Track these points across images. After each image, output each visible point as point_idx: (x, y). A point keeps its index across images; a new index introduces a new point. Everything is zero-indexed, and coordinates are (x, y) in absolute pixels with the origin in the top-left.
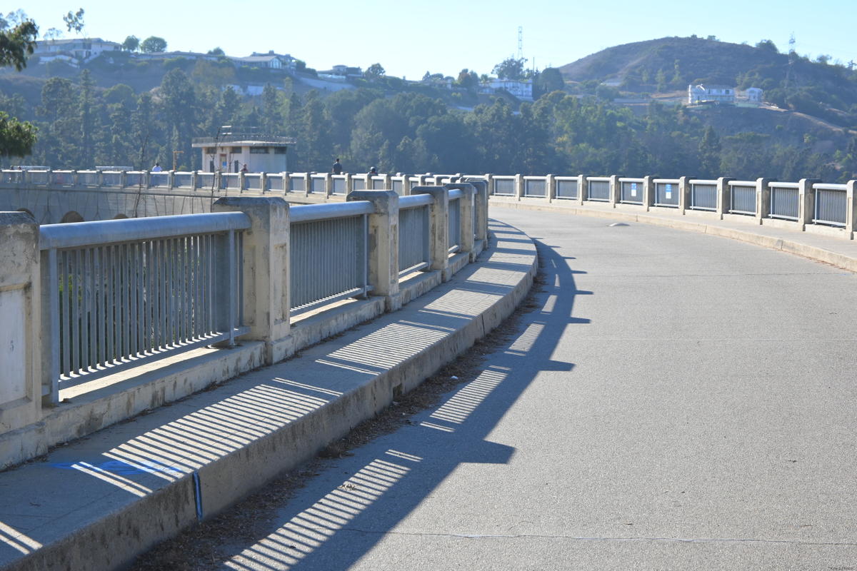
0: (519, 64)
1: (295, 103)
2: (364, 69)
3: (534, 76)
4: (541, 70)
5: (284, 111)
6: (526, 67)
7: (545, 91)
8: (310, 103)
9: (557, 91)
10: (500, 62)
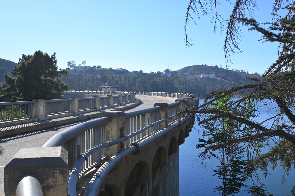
0: (169, 70)
1: (125, 78)
2: (139, 71)
3: (172, 72)
4: (173, 71)
5: (123, 79)
6: (170, 70)
7: (173, 75)
8: (128, 78)
9: (176, 75)
10: (165, 70)
